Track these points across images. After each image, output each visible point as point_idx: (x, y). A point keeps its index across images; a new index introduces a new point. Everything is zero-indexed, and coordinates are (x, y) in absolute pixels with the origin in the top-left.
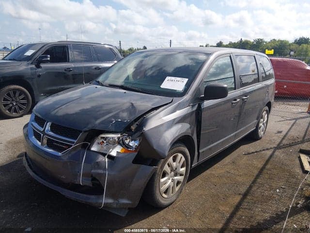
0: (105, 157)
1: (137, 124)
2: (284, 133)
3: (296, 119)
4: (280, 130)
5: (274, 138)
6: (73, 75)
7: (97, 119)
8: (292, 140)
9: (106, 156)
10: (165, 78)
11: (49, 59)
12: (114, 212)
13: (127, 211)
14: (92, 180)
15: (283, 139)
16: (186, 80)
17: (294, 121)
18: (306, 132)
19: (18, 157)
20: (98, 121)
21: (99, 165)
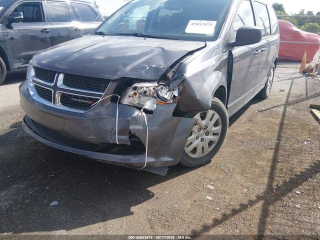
0: (140, 110)
1: (173, 71)
2: (287, 91)
3: (293, 79)
4: (282, 89)
5: (279, 96)
6: (50, 38)
7: (126, 65)
8: (297, 97)
9: (142, 110)
10: (188, 22)
11: (22, 17)
12: (154, 172)
13: (167, 170)
14: (130, 138)
15: (288, 97)
16: (214, 23)
17: (291, 81)
18: (307, 90)
19: (11, 127)
20: (129, 68)
21: (136, 120)
